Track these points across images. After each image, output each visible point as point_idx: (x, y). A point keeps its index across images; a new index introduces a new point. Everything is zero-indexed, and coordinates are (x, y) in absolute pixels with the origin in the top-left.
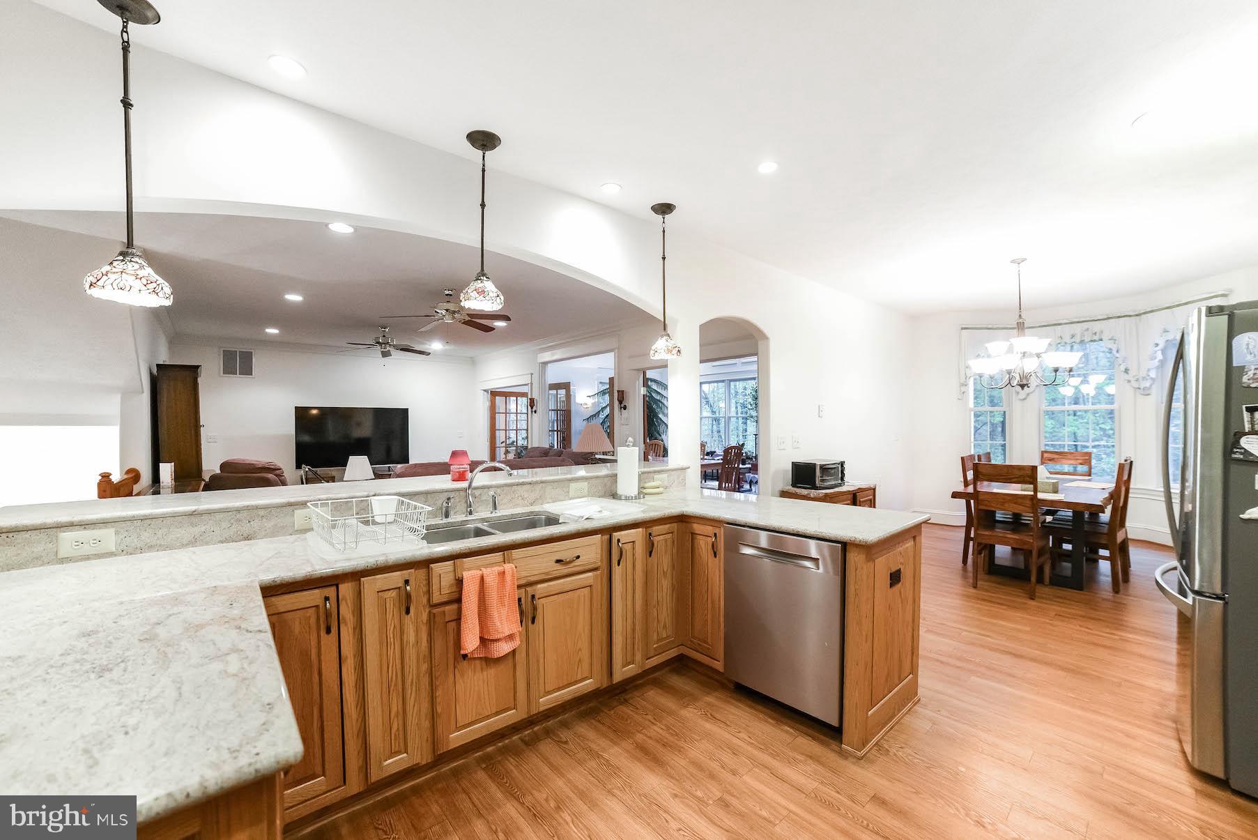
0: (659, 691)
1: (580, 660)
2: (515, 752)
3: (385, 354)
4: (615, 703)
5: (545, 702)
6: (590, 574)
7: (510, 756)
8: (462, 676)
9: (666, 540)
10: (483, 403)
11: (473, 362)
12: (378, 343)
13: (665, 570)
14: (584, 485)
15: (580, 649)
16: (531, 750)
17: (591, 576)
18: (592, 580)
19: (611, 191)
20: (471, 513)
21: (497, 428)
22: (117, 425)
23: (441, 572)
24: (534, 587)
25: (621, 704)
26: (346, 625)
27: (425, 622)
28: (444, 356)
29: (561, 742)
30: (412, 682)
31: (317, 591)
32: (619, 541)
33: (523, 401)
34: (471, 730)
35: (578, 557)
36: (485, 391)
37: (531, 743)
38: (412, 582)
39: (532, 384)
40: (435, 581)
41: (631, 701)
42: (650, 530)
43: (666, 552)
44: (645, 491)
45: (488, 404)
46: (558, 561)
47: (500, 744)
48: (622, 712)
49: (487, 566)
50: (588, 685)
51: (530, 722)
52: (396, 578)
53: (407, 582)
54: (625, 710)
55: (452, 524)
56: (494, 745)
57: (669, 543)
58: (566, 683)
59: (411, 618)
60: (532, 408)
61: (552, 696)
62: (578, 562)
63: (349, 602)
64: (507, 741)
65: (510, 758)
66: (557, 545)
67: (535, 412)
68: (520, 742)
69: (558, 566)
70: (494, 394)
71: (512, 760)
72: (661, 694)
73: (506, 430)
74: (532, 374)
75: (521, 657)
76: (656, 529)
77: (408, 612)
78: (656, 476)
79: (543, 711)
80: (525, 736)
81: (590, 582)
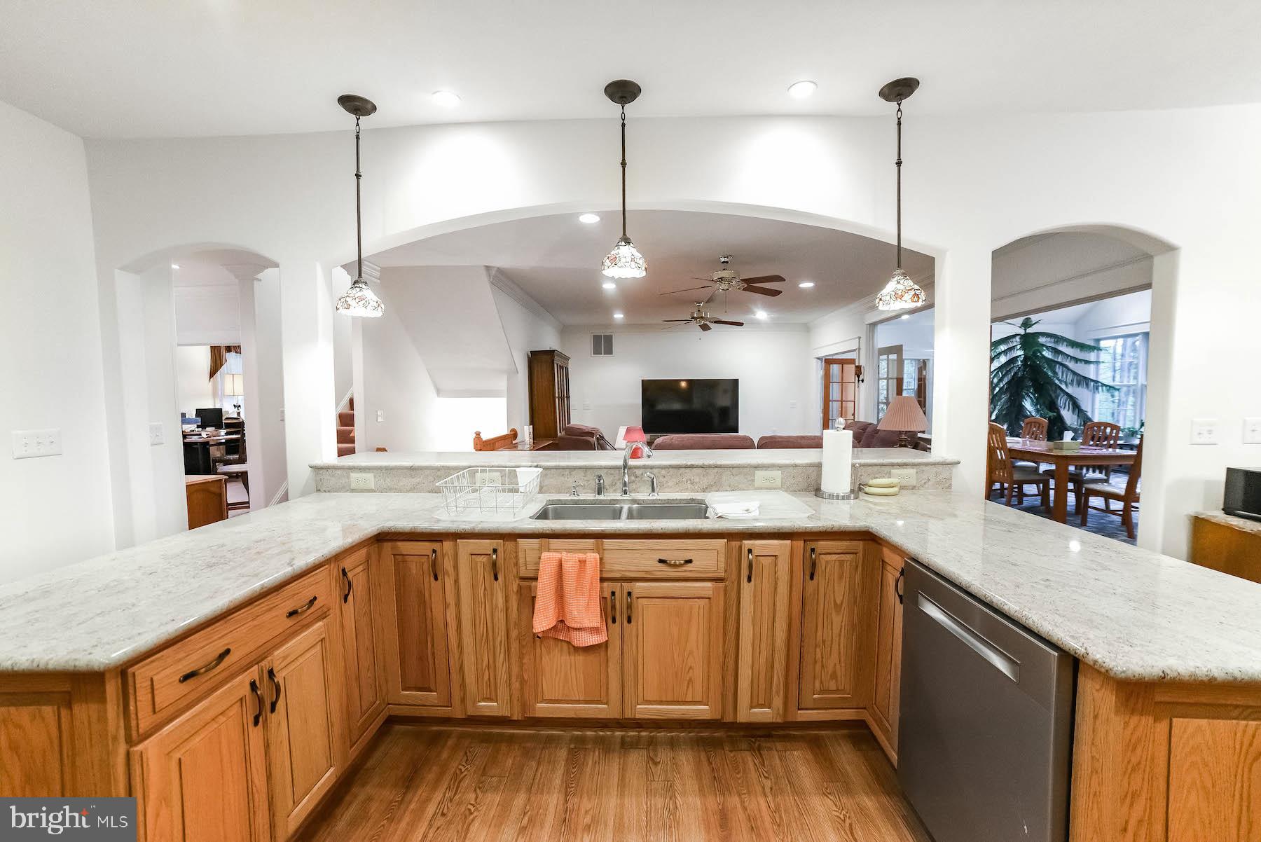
0: (810, 756)
1: (690, 680)
2: (605, 746)
3: (705, 328)
4: (744, 745)
5: (645, 710)
6: (709, 584)
7: (599, 749)
8: (549, 653)
9: (841, 563)
10: (817, 372)
11: (807, 329)
12: (693, 318)
13: (838, 602)
14: (777, 474)
15: (691, 668)
16: (620, 752)
17: (710, 587)
18: (711, 593)
19: (803, 93)
20: (625, 492)
21: (831, 399)
22: (503, 397)
23: (526, 547)
24: (633, 584)
25: (751, 749)
26: (449, 576)
27: (515, 590)
28: (775, 326)
29: (652, 760)
30: (501, 642)
31: (427, 544)
32: (750, 551)
33: (850, 369)
34: (558, 708)
35: (690, 561)
36: (818, 358)
37: (626, 746)
38: (500, 550)
39: (859, 349)
40: (521, 555)
41: (764, 752)
42: (813, 545)
43: (841, 577)
44: (867, 489)
45: (821, 373)
46: (661, 561)
47: (601, 733)
48: (743, 760)
49: (568, 551)
50: (702, 711)
51: (621, 724)
52: (487, 545)
53: (495, 551)
54: (749, 760)
55: (601, 502)
56: (595, 731)
57: (846, 566)
58: (670, 699)
59: (499, 584)
60: (859, 377)
61: (650, 706)
62: (689, 567)
63: (450, 558)
64: (608, 733)
65: (597, 750)
66: (661, 542)
67: (863, 381)
68: (619, 740)
69: (662, 567)
70: (828, 362)
71: (597, 753)
72: (808, 762)
73: (842, 401)
74: (860, 338)
75: (614, 652)
76: (822, 545)
77: (496, 579)
78: (895, 471)
79: (639, 719)
80: (628, 737)
81: (710, 593)
